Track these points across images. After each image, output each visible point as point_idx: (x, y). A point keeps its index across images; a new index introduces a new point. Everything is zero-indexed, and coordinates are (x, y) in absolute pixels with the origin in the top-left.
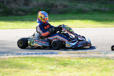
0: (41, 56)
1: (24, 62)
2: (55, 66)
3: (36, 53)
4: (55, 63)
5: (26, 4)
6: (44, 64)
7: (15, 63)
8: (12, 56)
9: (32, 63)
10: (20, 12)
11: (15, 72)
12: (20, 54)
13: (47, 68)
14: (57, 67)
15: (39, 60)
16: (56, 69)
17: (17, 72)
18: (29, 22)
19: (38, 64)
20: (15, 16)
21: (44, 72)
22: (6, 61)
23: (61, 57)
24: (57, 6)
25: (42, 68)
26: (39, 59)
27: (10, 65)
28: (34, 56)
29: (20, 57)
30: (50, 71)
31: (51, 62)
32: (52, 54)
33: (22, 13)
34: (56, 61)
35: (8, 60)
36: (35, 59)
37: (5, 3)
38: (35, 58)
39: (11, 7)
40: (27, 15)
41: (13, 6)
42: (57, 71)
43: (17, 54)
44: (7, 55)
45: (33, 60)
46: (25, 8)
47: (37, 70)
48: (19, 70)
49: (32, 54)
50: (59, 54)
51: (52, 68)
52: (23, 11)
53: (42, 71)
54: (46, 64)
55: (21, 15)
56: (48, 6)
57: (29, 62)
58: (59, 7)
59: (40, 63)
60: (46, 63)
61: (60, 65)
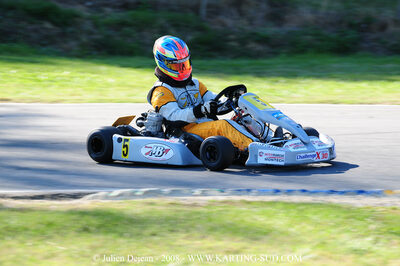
0: (320, 199)
1: (259, 219)
2: (370, 239)
3: (304, 191)
4: (373, 227)
5: (276, 18)
6: (333, 230)
7: (229, 221)
8: (222, 198)
9: (291, 226)
10: (252, 45)
11: (228, 252)
12: (249, 190)
13: (343, 244)
14: (376, 241)
15: (315, 214)
16: (375, 248)
17: (236, 252)
18: (282, 80)
19: (309, 228)
20: (235, 58)
21: (331, 258)
22: (199, 213)
23: (395, 209)
24: (383, 27)
25: (323, 243)
26: (313, 210)
27: (213, 229)
28: (296, 198)
29: (249, 203)
30: (352, 256)
31: (358, 223)
32: (360, 196)
33: (259, 48)
34: (376, 219)
35: (206, 210)
36: (302, 211)
37: (203, 12)
38: (301, 208)
39: (224, 25)
40: (276, 54)
41: (230, 22)
42: (380, 256)
43: (239, 191)
44: (204, 194)
45: (294, 213)
46: (270, 30)
47: (306, 249)
48: (245, 248)
49: (289, 192)
50: (385, 196)
51: (358, 244)
52: (264, 40)
53: (323, 255)
54: (337, 230)
55: (257, 55)
56: (351, 26)
57: (280, 221)
58: (392, 29)
59: (317, 224)
60: (337, 225)
61: (389, 236)
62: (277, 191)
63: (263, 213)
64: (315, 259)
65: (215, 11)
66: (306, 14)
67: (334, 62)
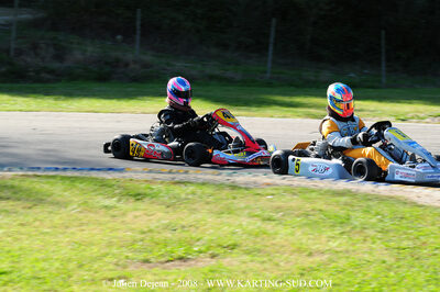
62: (57, 169)
63: (47, 183)
64: (80, 212)
65: (19, 52)
66: (78, 55)
67: (96, 86)
